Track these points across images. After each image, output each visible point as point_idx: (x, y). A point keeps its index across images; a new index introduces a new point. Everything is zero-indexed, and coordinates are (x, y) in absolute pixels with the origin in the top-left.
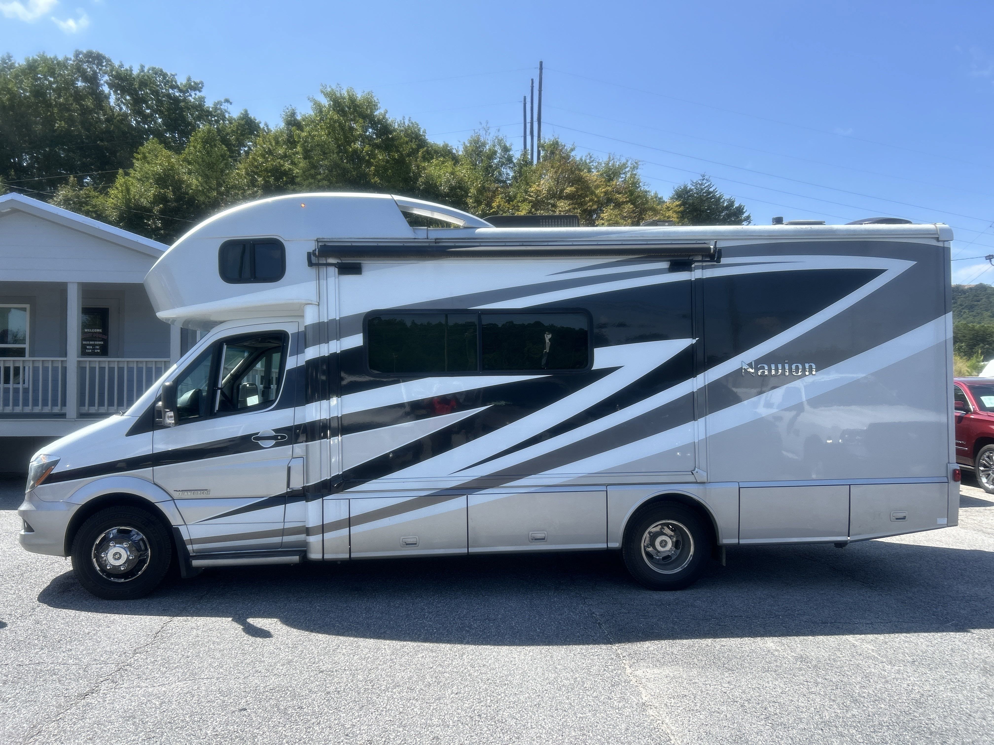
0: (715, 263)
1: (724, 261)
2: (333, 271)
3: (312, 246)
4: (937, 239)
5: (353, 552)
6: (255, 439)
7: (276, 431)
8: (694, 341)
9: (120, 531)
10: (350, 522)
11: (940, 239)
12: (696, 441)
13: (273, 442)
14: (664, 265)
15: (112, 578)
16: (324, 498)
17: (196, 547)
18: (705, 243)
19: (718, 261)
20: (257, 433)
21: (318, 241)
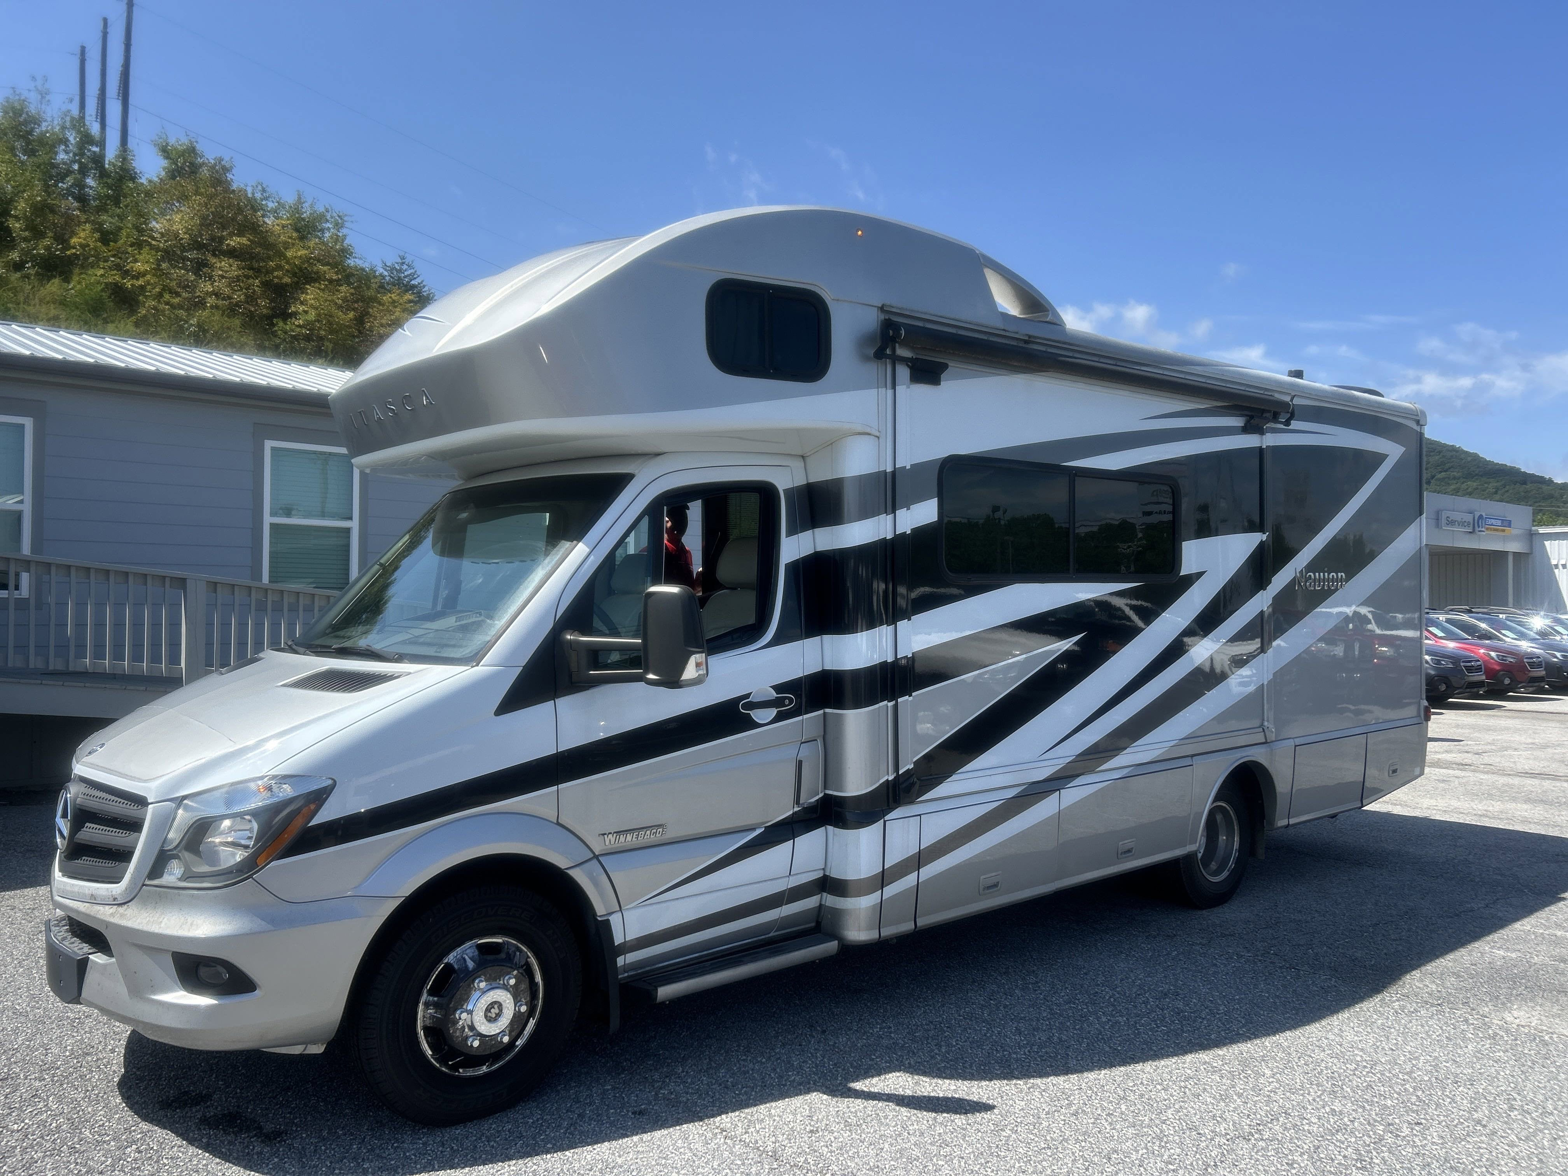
0: (1282, 426)
1: (1295, 424)
2: (903, 372)
3: (871, 320)
4: (1418, 422)
5: (919, 917)
6: (745, 706)
7: (778, 688)
8: (1264, 537)
9: (483, 949)
10: (919, 860)
11: (1421, 423)
12: (1266, 683)
13: (773, 712)
14: (1237, 422)
15: (461, 1070)
16: (886, 818)
17: (632, 957)
18: (1271, 395)
19: (1287, 423)
20: (747, 696)
21: (882, 309)
